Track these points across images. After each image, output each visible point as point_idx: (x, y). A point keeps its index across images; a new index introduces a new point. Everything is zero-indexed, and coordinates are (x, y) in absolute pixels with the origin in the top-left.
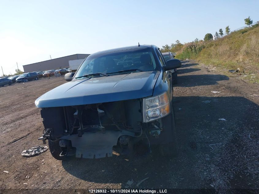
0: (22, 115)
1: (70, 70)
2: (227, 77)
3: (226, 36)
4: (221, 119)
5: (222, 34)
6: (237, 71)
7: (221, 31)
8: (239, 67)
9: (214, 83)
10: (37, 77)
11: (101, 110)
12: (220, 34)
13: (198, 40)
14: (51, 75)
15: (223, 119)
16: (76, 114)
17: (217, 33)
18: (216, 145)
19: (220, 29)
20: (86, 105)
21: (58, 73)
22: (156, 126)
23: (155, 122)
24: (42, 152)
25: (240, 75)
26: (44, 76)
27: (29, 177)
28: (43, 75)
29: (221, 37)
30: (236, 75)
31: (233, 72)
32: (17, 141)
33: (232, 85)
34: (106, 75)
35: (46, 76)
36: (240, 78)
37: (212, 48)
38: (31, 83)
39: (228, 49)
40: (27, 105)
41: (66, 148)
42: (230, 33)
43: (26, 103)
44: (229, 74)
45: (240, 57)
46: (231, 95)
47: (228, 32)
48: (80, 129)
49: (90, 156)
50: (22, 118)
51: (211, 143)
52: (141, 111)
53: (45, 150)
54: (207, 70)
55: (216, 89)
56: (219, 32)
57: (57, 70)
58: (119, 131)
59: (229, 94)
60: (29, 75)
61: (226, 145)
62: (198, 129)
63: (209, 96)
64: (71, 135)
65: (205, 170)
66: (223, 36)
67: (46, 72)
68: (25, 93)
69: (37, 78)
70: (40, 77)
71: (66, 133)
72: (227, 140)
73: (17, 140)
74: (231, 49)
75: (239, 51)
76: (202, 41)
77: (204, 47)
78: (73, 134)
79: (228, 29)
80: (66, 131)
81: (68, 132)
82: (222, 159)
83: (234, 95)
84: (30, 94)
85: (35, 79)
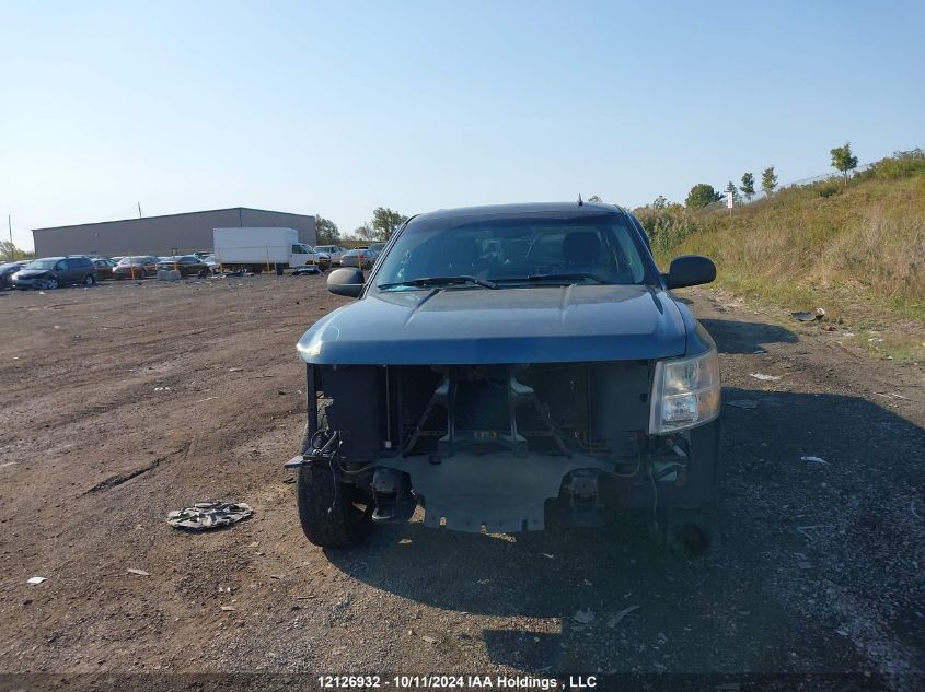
0: (93, 400)
1: (216, 261)
2: (791, 333)
3: (763, 199)
4: (810, 458)
5: (749, 191)
6: (819, 317)
7: (748, 179)
8: (822, 306)
9: (752, 350)
10: (90, 275)
11: (522, 383)
12: (743, 189)
13: (666, 202)
14: (142, 274)
15: (814, 458)
16: (443, 390)
17: (731, 188)
18: (819, 529)
19: (747, 174)
20: (474, 366)
21: (170, 267)
22: (678, 450)
23: (676, 436)
24: (240, 521)
25: (831, 329)
26: (114, 274)
27: (229, 590)
28: (114, 269)
29: (745, 201)
30: (815, 329)
31: (808, 320)
32: (126, 483)
33: (813, 359)
34: (490, 284)
35: (124, 275)
36: (831, 339)
37: (724, 234)
38: (73, 294)
39: (782, 243)
40: (94, 368)
41: (392, 496)
42: (775, 190)
43: (88, 363)
44: (794, 326)
45: (824, 273)
46: (817, 391)
47: (772, 186)
48: (446, 438)
49: (468, 524)
50: (98, 410)
51: (802, 522)
52: (645, 398)
53: (245, 514)
54: (715, 306)
55: (765, 367)
56: (739, 184)
57: (165, 259)
58: (563, 455)
59: (809, 387)
60: (63, 265)
61: (848, 531)
62: (744, 481)
63: (747, 388)
64: (404, 456)
65: (807, 594)
66: (755, 198)
67: (123, 262)
68: (67, 327)
69: (90, 281)
70: (104, 275)
71: (387, 449)
72: (848, 518)
73: (126, 480)
74: (791, 242)
75: (819, 254)
76: (677, 207)
77: (693, 230)
78: (410, 454)
79: (769, 176)
80: (388, 445)
81: (392, 449)
82: (847, 566)
83: (828, 390)
84: (90, 334)
85: (85, 284)
